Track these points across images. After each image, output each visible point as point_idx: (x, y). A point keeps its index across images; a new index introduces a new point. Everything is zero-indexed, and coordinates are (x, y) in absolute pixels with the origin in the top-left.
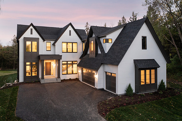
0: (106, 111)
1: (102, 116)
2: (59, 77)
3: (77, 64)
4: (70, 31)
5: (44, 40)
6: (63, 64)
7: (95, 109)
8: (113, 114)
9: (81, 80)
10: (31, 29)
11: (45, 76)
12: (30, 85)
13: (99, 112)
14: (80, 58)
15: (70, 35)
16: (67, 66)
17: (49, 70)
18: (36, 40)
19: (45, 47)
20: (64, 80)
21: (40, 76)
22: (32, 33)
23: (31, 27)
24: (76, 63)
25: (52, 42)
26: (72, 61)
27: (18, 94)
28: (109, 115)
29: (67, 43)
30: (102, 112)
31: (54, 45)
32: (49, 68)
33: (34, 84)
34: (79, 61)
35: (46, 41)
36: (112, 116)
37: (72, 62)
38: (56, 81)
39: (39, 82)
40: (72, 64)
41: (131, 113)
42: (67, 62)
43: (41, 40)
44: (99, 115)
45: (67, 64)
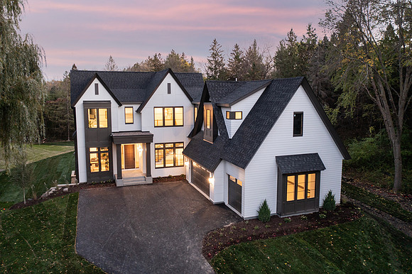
0: (216, 250)
1: (206, 258)
2: (149, 173)
3: (183, 147)
4: (169, 85)
5: (120, 105)
6: (156, 149)
7: (199, 246)
8: (224, 256)
9: (189, 179)
10: (96, 85)
11: (124, 171)
12: (98, 189)
13: (204, 252)
14: (188, 137)
15: (169, 92)
16: (164, 151)
17: (131, 159)
18: (106, 105)
19: (122, 118)
20: (159, 178)
21: (115, 172)
22: (97, 93)
23: (96, 81)
24: (181, 145)
25: (136, 107)
26: (174, 143)
27: (79, 210)
28: (218, 257)
29: (164, 108)
30: (208, 253)
31: (139, 111)
32: (131, 155)
33: (105, 188)
34: (187, 142)
35: (124, 106)
36: (222, 259)
37: (174, 145)
38: (144, 182)
39: (114, 182)
40: (174, 148)
41: (253, 255)
42: (164, 144)
43: (114, 104)
44: (202, 255)
45: (164, 149)
